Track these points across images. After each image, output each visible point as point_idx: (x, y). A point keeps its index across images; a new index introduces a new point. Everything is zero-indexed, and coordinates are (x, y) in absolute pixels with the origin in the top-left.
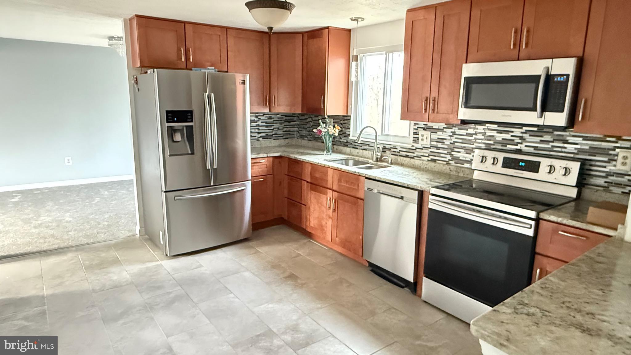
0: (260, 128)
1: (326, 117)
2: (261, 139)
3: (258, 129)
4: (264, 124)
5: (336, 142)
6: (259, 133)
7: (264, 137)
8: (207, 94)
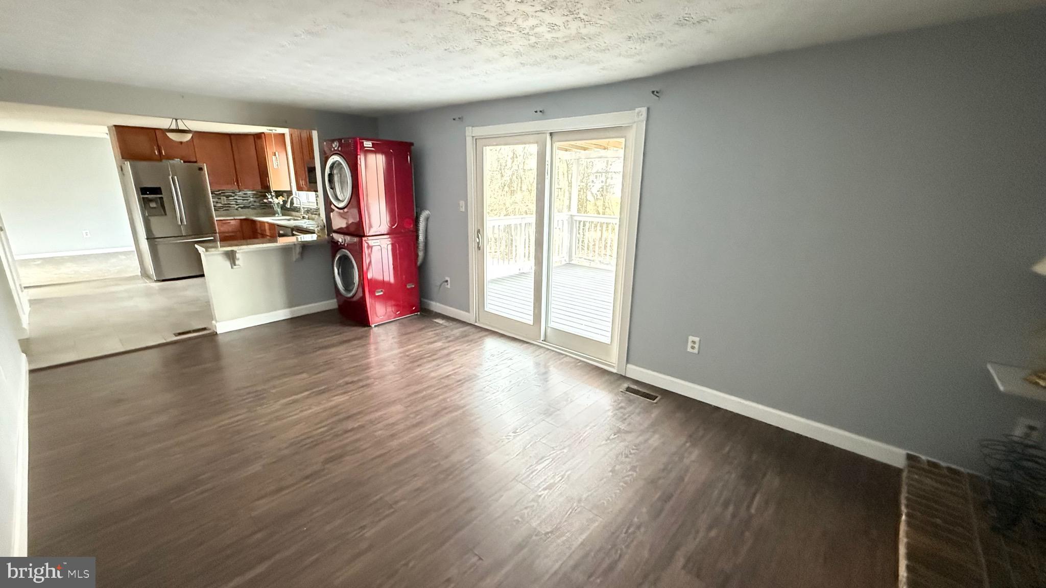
0: (238, 201)
1: (272, 191)
2: (239, 209)
3: (236, 202)
4: (241, 198)
5: (283, 207)
6: (237, 205)
7: (242, 208)
8: (170, 177)
